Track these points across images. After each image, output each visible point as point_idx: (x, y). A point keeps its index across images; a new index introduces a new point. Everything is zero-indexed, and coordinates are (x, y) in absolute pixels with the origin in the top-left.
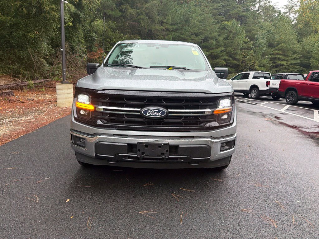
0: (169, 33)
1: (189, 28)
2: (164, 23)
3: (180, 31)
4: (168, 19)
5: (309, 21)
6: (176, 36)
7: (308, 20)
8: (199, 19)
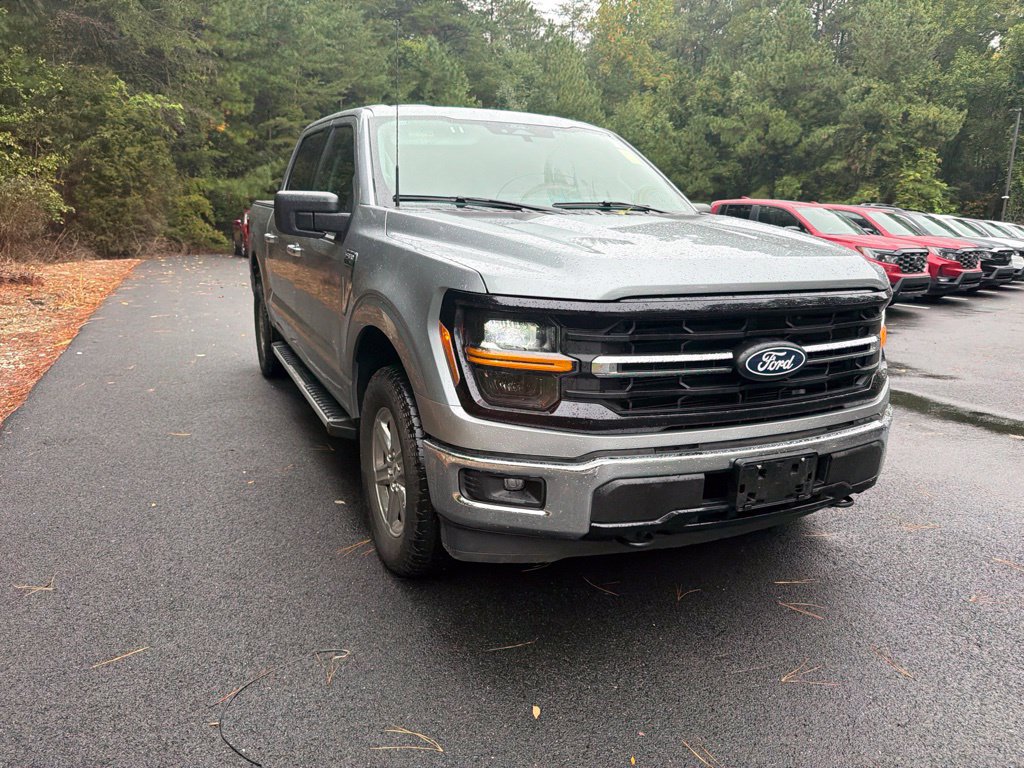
0: (227, 66)
1: (296, 54)
2: (203, 28)
3: (264, 62)
4: (220, 18)
5: (624, 58)
6: (254, 79)
7: (623, 54)
8: (323, 26)
